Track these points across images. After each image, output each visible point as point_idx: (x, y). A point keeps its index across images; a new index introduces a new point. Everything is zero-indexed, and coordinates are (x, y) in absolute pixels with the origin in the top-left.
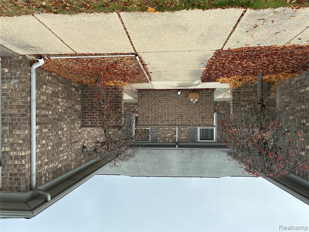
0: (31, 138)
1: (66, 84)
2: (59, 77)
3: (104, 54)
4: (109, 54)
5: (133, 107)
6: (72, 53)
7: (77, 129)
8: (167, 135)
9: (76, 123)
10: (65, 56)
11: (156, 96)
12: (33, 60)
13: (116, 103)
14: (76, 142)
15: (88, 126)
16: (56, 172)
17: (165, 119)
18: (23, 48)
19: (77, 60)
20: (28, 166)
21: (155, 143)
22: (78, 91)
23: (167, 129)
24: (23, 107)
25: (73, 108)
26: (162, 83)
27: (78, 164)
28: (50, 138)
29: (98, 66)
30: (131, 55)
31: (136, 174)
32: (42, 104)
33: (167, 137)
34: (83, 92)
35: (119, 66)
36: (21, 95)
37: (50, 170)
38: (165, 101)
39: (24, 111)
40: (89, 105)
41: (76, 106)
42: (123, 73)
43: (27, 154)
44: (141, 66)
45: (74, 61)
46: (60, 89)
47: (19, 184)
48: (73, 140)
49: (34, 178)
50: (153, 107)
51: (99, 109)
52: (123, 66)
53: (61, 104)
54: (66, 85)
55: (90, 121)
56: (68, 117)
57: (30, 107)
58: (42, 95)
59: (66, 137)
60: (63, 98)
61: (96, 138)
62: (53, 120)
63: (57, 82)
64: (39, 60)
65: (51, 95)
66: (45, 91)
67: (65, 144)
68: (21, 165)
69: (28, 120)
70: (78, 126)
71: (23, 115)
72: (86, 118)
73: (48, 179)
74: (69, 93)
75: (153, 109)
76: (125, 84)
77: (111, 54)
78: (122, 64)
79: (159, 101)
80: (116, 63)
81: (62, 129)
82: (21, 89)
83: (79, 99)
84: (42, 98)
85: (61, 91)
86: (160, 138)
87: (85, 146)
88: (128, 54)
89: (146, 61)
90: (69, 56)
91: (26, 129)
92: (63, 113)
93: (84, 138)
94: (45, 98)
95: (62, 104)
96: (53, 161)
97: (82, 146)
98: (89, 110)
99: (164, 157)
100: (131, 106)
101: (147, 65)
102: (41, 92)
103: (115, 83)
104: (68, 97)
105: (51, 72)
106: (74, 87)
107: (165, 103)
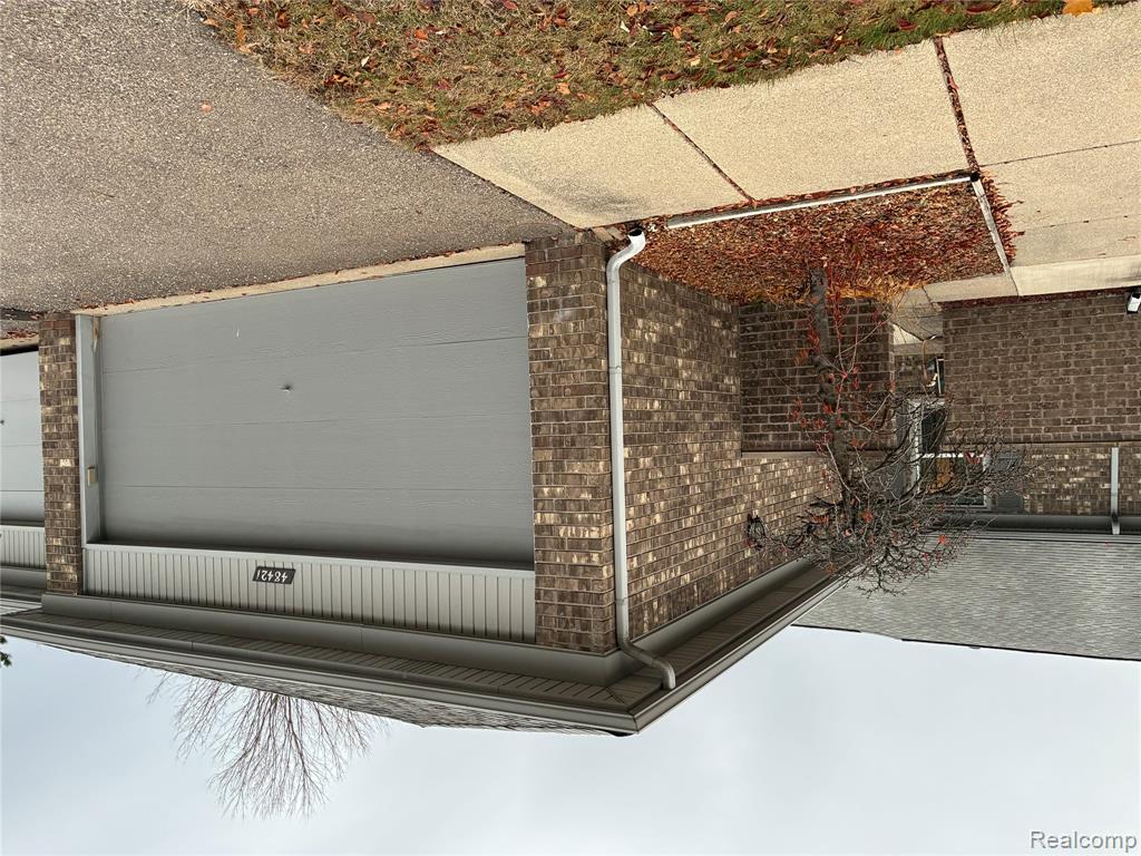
0: (611, 484)
1: (694, 307)
2: (677, 288)
3: (847, 192)
4: (867, 188)
5: (910, 374)
6: (738, 202)
7: (729, 457)
8: (1068, 481)
9: (727, 437)
10: (714, 216)
11: (1025, 325)
12: (612, 242)
13: (867, 360)
14: (728, 502)
15: (764, 448)
16: (678, 599)
17: (1066, 413)
18: (592, 206)
19: (750, 222)
20: (608, 571)
21: (1010, 513)
22: (730, 328)
23: (1066, 457)
24: (590, 390)
25: (717, 389)
26: (1060, 268)
27: (737, 577)
28: (659, 487)
29: (819, 235)
30: (954, 178)
31: (924, 633)
32: (634, 377)
33: (1067, 492)
34: (744, 330)
35: (895, 227)
36: (584, 353)
37: (661, 590)
38: (1066, 340)
39: (592, 402)
40: (767, 374)
41: (726, 381)
42: (907, 248)
43: (603, 534)
44: (987, 214)
45: (738, 229)
46: (679, 324)
47: (586, 626)
48: (719, 496)
49: (624, 610)
50: (1012, 367)
51: (802, 386)
52: (914, 223)
53: (685, 374)
54: (696, 311)
55: (773, 428)
56: (705, 416)
57: (607, 389)
58: (635, 350)
59: (701, 485)
60: (688, 356)
61: (787, 489)
62: (666, 426)
63: (670, 305)
64: (631, 238)
65: (658, 348)
66: (643, 336)
67: (699, 509)
68: (588, 569)
69: (603, 430)
70: (732, 446)
71: (591, 415)
72: (758, 419)
73: (656, 620)
74: (706, 338)
75: (1010, 376)
76: (903, 287)
77: (875, 186)
78: (910, 218)
79: (1037, 342)
80: (888, 215)
81: (688, 458)
82: (582, 337)
83: (735, 356)
84: (636, 359)
85: (682, 334)
86: (1032, 496)
87: (754, 517)
88: (942, 177)
89: (1006, 193)
90: (728, 214)
91: (599, 457)
92: (689, 404)
93: (750, 487)
94: (642, 361)
95: (687, 372)
96: (669, 564)
97: (745, 516)
98: (769, 389)
99: (1052, 570)
100: (902, 369)
101: (1009, 206)
102: (631, 342)
103: (863, 289)
104: (702, 353)
105: (655, 273)
106: (718, 314)
107: (1066, 348)
